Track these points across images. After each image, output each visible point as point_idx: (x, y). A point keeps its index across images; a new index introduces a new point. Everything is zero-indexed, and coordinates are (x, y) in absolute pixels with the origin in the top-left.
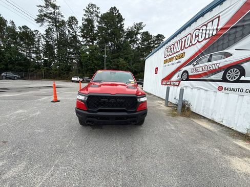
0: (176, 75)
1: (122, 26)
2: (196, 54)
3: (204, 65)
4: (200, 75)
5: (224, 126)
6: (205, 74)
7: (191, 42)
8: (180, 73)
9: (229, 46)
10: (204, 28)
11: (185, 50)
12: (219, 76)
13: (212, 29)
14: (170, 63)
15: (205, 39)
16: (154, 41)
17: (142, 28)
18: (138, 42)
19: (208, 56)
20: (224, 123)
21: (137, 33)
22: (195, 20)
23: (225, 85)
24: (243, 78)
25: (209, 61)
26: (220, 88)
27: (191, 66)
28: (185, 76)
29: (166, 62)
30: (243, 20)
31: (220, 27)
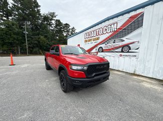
0: (95, 49)
1: (39, 11)
2: (107, 39)
3: (111, 45)
4: (110, 49)
5: (124, 72)
6: (113, 49)
7: (103, 32)
8: (97, 48)
9: (123, 37)
10: (110, 26)
11: (99, 36)
12: (120, 50)
13: (114, 28)
14: (89, 42)
15: (111, 32)
16: (64, 27)
17: (55, 17)
18: (53, 26)
19: (113, 40)
20: (124, 71)
21: (51, 20)
22: (104, 21)
23: (122, 54)
24: (130, 51)
25: (114, 43)
26: (121, 55)
27: (104, 45)
28: (101, 50)
29: (86, 41)
30: (128, 27)
31: (118, 28)
